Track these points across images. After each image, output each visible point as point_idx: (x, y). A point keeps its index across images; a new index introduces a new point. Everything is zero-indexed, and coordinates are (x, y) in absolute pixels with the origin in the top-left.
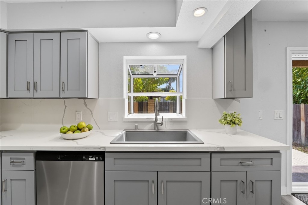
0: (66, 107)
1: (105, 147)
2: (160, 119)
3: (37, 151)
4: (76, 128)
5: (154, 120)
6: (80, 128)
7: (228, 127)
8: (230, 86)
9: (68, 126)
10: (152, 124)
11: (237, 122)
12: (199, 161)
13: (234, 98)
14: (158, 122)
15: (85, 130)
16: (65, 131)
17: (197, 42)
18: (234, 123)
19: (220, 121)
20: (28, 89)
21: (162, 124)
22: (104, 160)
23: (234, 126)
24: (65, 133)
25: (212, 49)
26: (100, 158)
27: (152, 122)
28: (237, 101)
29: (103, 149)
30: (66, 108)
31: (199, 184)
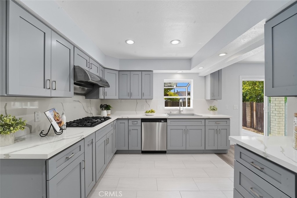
0: (137, 103)
2: (182, 109)
3: (142, 119)
5: (179, 109)
7: (211, 111)
8: (213, 94)
10: (178, 111)
11: (215, 109)
12: (201, 122)
13: (215, 100)
14: (181, 110)
17: (198, 74)
18: (214, 110)
19: (209, 109)
21: (182, 111)
22: (167, 122)
23: (214, 111)
25: (205, 77)
26: (165, 121)
27: (178, 110)
28: (216, 100)
31: (201, 130)
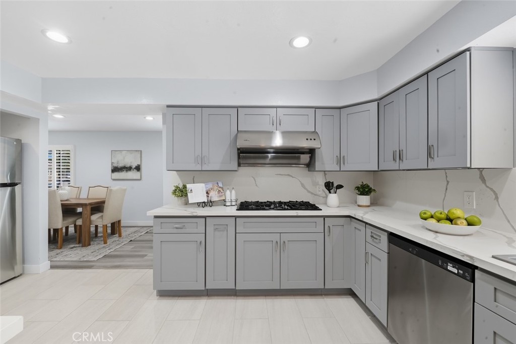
0: (448, 182)
1: (473, 257)
3: (391, 232)
4: (443, 216)
6: (452, 217)
9: (432, 211)
15: (459, 222)
16: (425, 216)
20: (394, 159)
24: (426, 220)
26: (467, 274)
29: (469, 259)
30: (449, 185)
